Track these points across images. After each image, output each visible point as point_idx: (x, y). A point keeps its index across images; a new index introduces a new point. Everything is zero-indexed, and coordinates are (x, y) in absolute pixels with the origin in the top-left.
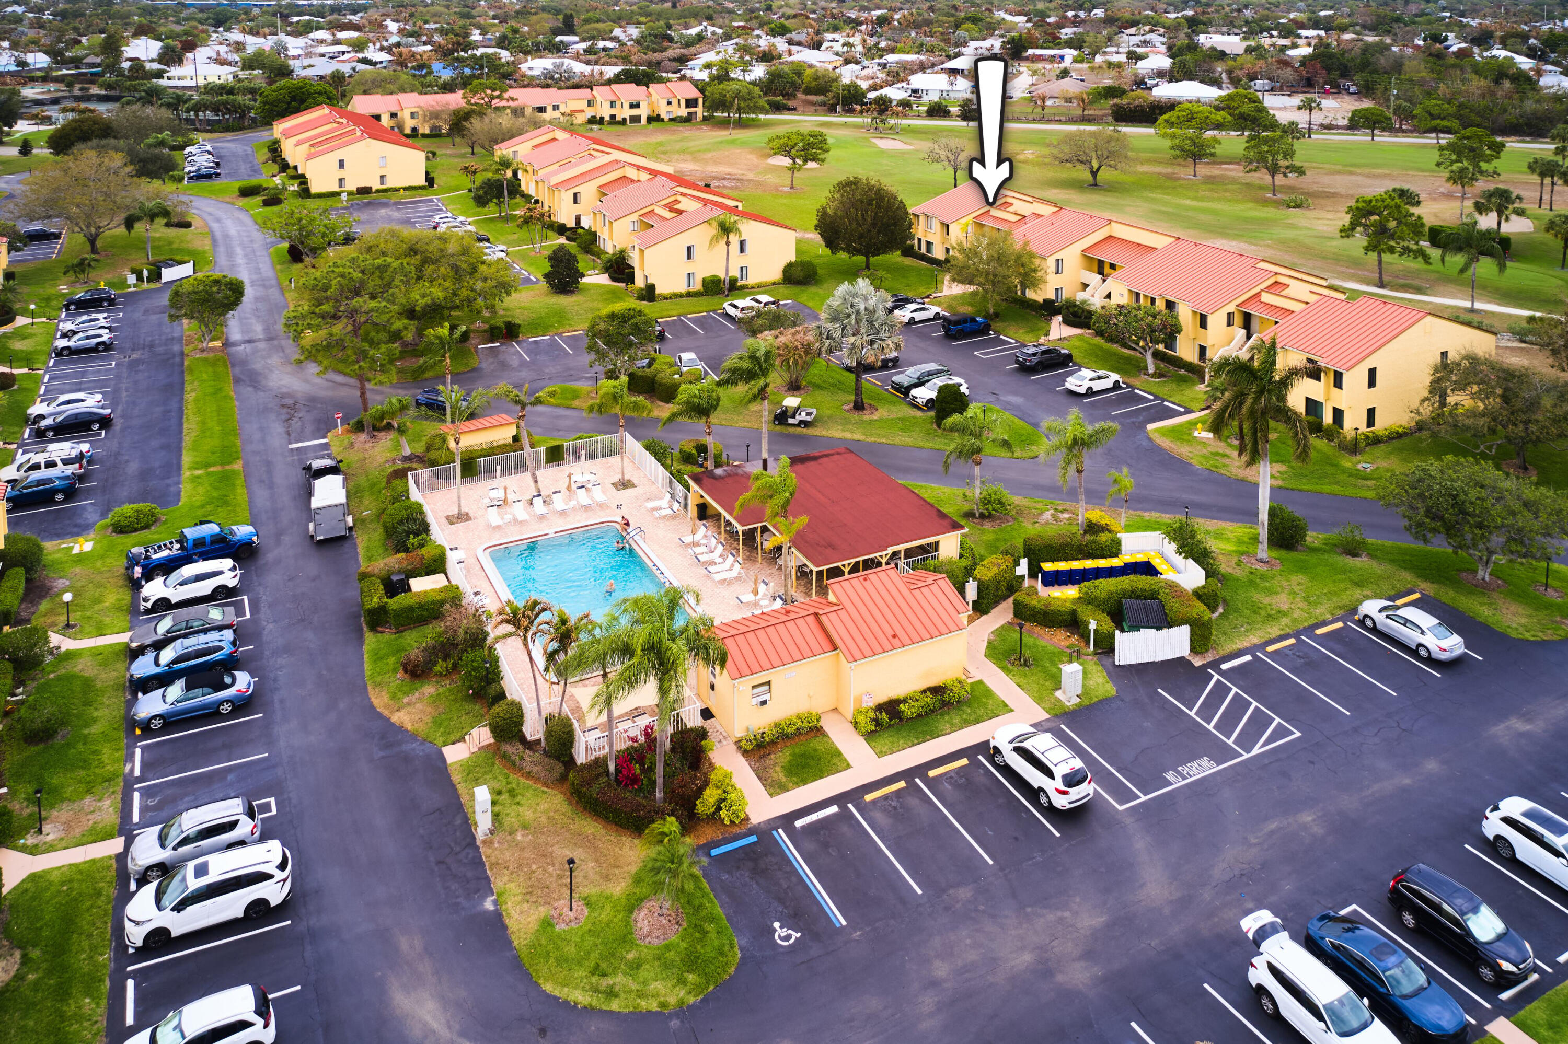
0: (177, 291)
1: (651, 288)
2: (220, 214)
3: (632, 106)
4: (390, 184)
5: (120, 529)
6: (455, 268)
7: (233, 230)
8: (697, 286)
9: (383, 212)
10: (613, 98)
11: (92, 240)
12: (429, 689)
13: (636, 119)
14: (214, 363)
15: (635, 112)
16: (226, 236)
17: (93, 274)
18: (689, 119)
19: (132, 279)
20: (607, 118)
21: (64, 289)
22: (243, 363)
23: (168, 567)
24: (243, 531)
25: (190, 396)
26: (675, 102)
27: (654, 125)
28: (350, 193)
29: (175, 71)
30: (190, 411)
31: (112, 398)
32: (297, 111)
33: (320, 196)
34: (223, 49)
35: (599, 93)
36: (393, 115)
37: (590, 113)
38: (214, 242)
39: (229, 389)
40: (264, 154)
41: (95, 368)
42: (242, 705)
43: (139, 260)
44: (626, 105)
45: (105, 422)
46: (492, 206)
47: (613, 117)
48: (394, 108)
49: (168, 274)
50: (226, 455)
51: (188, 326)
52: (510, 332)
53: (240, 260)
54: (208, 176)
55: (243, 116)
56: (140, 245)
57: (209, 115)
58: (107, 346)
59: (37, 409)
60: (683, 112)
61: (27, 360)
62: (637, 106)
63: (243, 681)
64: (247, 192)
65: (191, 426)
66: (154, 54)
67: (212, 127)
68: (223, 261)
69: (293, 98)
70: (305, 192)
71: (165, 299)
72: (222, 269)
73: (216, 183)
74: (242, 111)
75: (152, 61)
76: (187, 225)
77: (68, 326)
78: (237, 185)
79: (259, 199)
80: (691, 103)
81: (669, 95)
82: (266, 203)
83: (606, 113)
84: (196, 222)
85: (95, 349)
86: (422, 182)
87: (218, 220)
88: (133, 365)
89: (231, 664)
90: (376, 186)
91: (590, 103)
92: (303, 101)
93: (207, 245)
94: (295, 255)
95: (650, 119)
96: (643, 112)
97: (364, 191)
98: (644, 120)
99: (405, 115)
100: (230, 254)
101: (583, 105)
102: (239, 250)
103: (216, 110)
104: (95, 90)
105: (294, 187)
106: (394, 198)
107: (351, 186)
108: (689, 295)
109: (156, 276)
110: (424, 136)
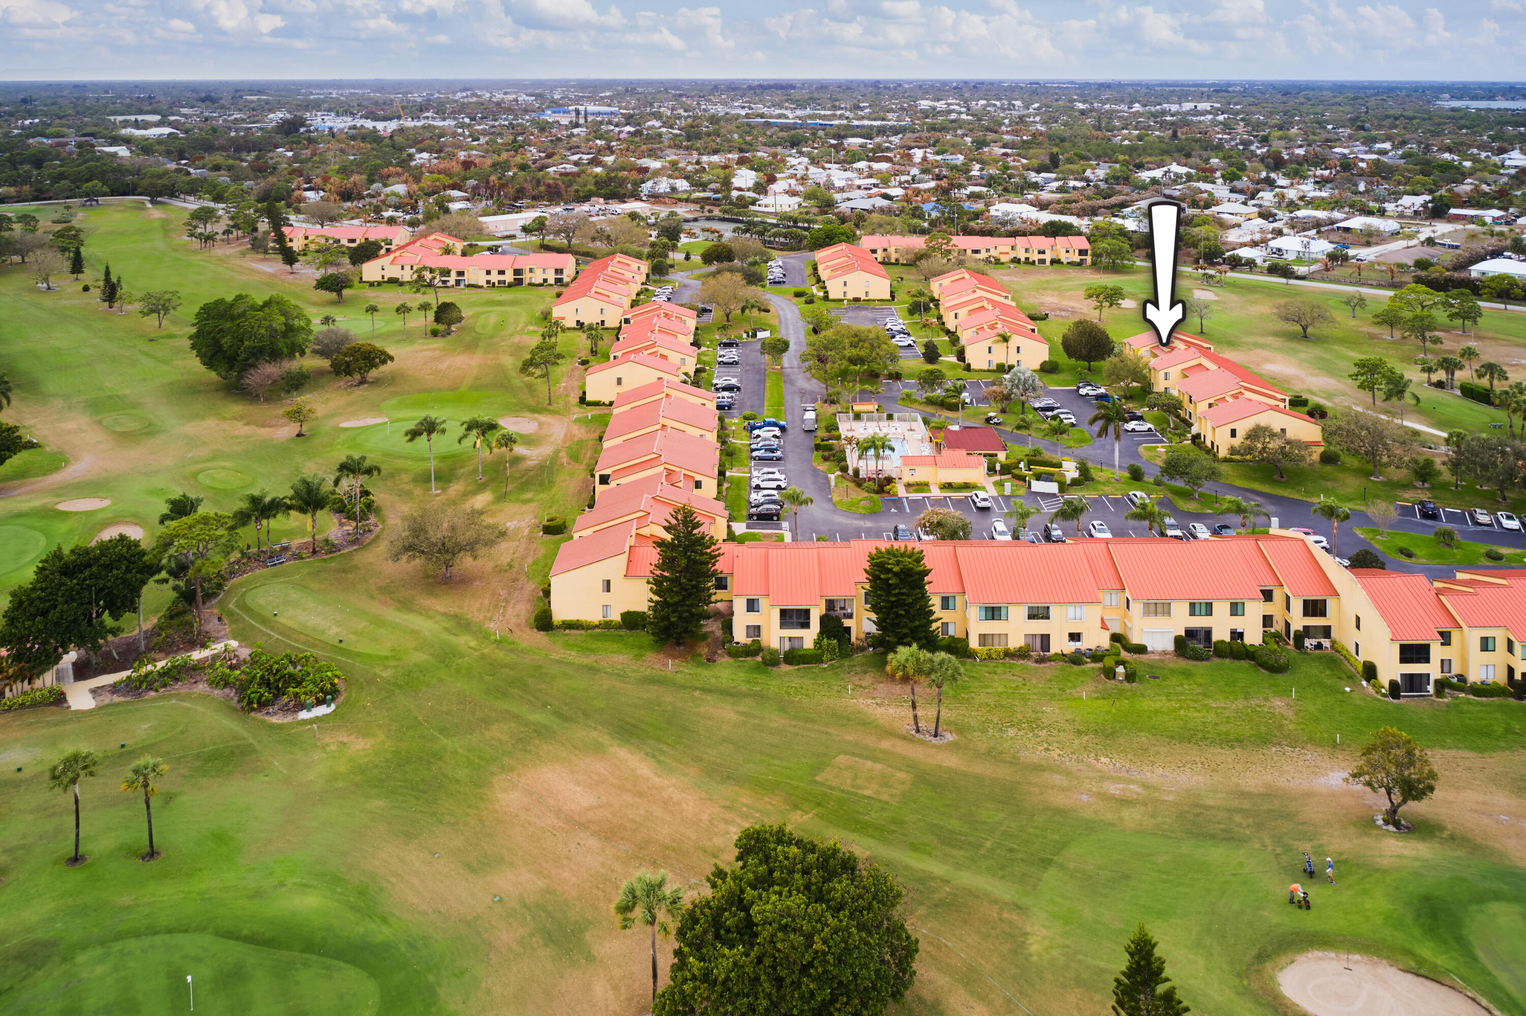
0: (763, 342)
1: (969, 365)
2: (784, 306)
3: (1040, 252)
4: (871, 297)
5: (746, 418)
6: (872, 345)
7: (789, 315)
8: (994, 367)
9: (864, 313)
10: (1028, 246)
11: (728, 316)
12: (828, 463)
13: (1042, 261)
14: (777, 374)
15: (1042, 256)
16: (786, 319)
17: (729, 331)
18: (1080, 264)
19: (745, 335)
20: (1023, 260)
21: (717, 337)
22: (788, 376)
23: (760, 428)
24: (782, 423)
25: (767, 385)
26: (1071, 251)
27: (1055, 265)
28: (849, 301)
29: (764, 200)
30: (767, 389)
31: (740, 381)
32: (829, 245)
33: (834, 300)
34: (793, 182)
35: (1020, 241)
36: (885, 250)
37: (1012, 255)
38: (780, 321)
39: (782, 384)
40: (809, 270)
41: (732, 370)
42: (779, 459)
43: (748, 328)
44: (1036, 252)
45: (739, 389)
46: (916, 316)
47: (1027, 259)
48: (885, 246)
49: (760, 335)
50: (780, 404)
51: (768, 358)
52: (897, 376)
53: (791, 332)
54: (779, 283)
55: (801, 241)
56: (748, 320)
57: (782, 240)
58: (737, 363)
59: (715, 381)
60: (1077, 258)
61: (709, 364)
62: (1044, 252)
63: (778, 454)
64: (798, 295)
65: (768, 394)
66: (750, 184)
67: (784, 247)
68: (783, 331)
69: (827, 237)
70: (826, 298)
71: (759, 346)
72: (782, 335)
73: (783, 287)
74: (801, 239)
75: (749, 189)
76: (768, 311)
77: (722, 353)
78: (794, 290)
79: (803, 299)
80: (1082, 252)
81: (1068, 246)
82: (806, 302)
83: (1022, 256)
84: (772, 309)
85: (732, 364)
86: (888, 297)
87: (783, 309)
88: (747, 371)
89: (777, 450)
90: (863, 297)
91: (1013, 248)
92: (832, 239)
93: (776, 323)
94: (815, 331)
95: (1053, 262)
96: (1048, 257)
97: (857, 300)
98: (1048, 263)
99: (892, 250)
100: (787, 328)
101: (1008, 249)
102: (791, 327)
103: (785, 237)
104: (717, 212)
105: (821, 294)
106: (872, 305)
107: (850, 296)
108: (988, 371)
109: (755, 335)
110: (903, 265)
